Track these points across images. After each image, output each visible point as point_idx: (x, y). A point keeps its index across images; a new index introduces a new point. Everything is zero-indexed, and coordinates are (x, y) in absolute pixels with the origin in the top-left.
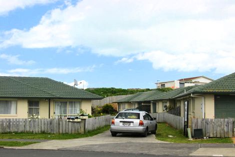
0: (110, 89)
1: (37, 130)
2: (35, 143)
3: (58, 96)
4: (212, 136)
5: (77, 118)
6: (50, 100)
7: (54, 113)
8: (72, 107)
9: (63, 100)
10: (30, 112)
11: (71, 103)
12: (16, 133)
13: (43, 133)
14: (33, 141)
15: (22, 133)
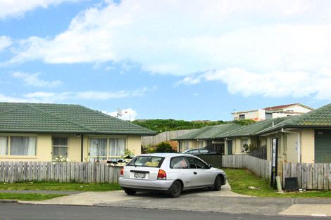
0: (167, 121)
1: (64, 177)
2: (62, 196)
3: (94, 130)
4: (310, 187)
5: (121, 161)
6: (82, 136)
7: (89, 154)
8: (113, 146)
9: (103, 137)
10: (55, 152)
11: (113, 140)
12: (35, 182)
13: (73, 181)
14: (59, 193)
15: (43, 181)
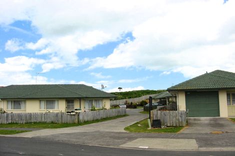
2: (27, 131)
3: (85, 96)
4: (169, 125)
5: (72, 112)
6: (80, 99)
8: (97, 103)
9: (89, 99)
10: (68, 107)
